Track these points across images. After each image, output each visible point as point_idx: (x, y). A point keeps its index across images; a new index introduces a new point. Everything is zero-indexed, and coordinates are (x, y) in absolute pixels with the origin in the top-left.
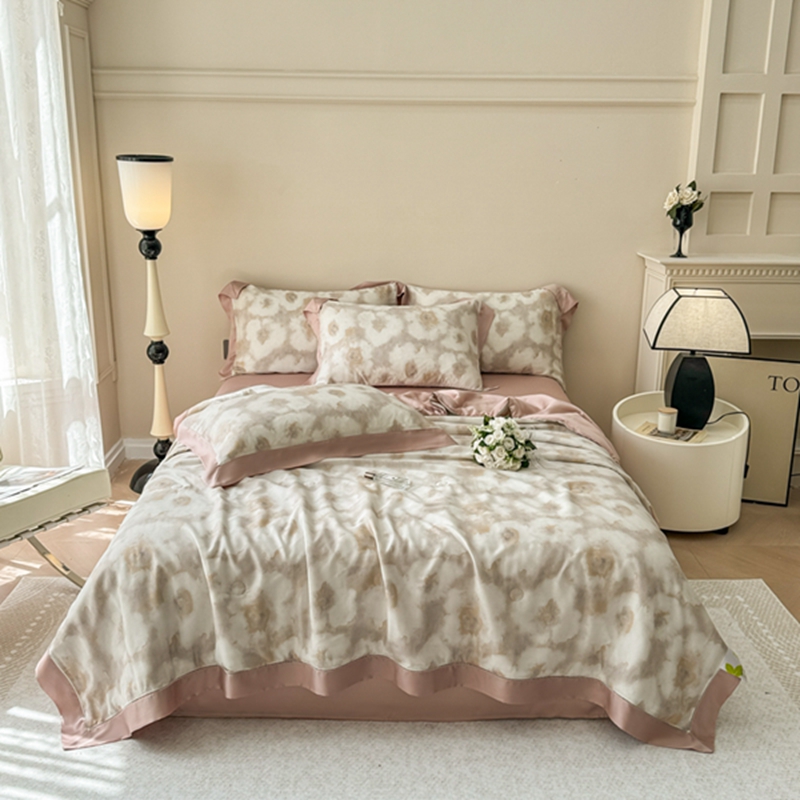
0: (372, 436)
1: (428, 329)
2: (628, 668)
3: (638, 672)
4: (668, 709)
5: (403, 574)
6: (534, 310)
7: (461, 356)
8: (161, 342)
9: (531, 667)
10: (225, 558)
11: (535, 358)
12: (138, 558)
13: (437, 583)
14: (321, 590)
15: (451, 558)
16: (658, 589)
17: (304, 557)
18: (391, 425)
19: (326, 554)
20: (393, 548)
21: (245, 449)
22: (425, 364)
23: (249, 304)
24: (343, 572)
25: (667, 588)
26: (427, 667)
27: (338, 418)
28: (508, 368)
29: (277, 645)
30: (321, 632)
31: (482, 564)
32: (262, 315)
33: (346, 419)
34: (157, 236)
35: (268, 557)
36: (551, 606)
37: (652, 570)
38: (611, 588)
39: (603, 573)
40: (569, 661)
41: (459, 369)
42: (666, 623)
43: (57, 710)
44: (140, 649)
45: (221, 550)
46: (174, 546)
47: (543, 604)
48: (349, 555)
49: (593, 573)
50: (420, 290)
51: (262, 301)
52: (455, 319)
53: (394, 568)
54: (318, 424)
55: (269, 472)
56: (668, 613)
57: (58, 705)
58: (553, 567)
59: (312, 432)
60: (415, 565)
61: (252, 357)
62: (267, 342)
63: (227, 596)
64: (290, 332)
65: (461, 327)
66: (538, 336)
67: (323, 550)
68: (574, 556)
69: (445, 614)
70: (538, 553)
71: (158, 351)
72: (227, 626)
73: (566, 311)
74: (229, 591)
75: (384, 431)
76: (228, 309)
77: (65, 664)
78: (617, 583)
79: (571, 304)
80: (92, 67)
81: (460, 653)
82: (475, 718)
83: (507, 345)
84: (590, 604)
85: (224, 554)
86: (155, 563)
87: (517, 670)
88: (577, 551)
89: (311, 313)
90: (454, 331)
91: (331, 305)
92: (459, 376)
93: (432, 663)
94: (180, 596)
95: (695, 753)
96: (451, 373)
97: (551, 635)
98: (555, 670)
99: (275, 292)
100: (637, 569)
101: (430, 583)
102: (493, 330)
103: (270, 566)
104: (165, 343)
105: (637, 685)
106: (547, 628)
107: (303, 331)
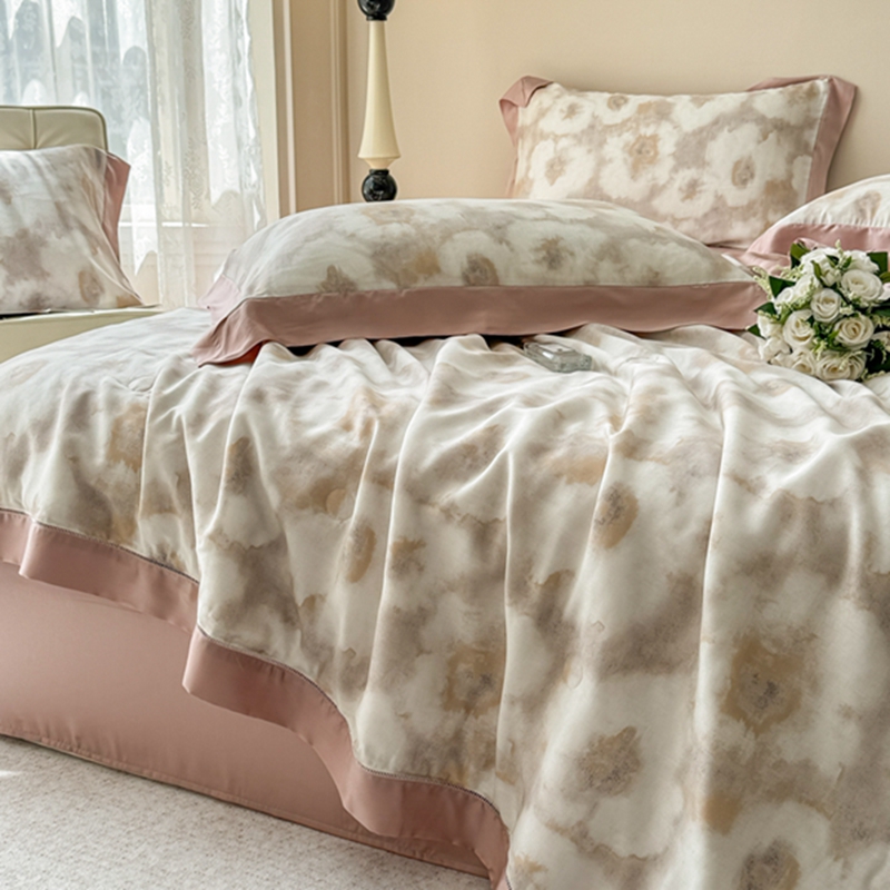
8: (385, 172)
32: (559, 132)
62: (559, 180)
64: (601, 163)
71: (379, 185)
107: (625, 160)
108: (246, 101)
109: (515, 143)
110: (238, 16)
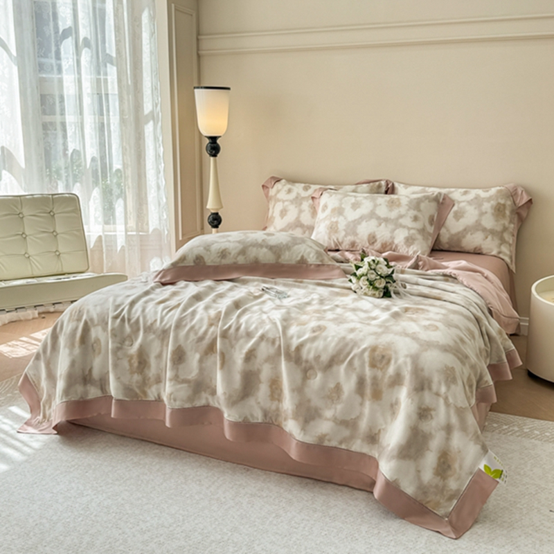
0: (283, 266)
1: (391, 211)
2: (390, 448)
3: (395, 453)
4: (425, 493)
5: (232, 347)
6: (489, 202)
7: (412, 231)
8: (217, 214)
9: (317, 435)
10: (123, 320)
11: (484, 240)
12: (77, 313)
13: (255, 357)
14: (176, 350)
15: (268, 340)
16: (426, 386)
17: (171, 326)
18: (299, 258)
19: (185, 325)
20: (230, 327)
21: (185, 262)
22: (383, 236)
23: (278, 191)
24: (193, 340)
25: (434, 387)
26: (240, 420)
27: (259, 249)
28: (461, 247)
29: (150, 387)
30: (171, 380)
31: (288, 347)
32: (284, 199)
33: (265, 250)
34: (218, 141)
35: (149, 323)
36: (338, 388)
37: (422, 370)
38: (386, 380)
39: (381, 366)
40: (352, 438)
41: (409, 241)
42: (432, 418)
43: (29, 411)
44: (63, 373)
45: (122, 315)
46: (98, 309)
47: (332, 385)
48: (200, 328)
49: (373, 365)
50: (402, 185)
51: (287, 189)
52: (416, 205)
53: (227, 341)
54: (243, 252)
55: (202, 280)
56: (434, 410)
57: (30, 407)
58: (342, 356)
59: (237, 257)
60: (242, 341)
61: (275, 228)
62: (285, 218)
63: (119, 345)
64: (301, 211)
65: (419, 211)
66: (489, 222)
67: (184, 323)
68: (360, 350)
69: (260, 382)
70: (333, 344)
71: (214, 219)
72: (115, 366)
73: (520, 205)
74: (122, 342)
75: (293, 262)
76: (267, 195)
77: (35, 380)
78: (390, 377)
79: (525, 199)
80: (198, 34)
81: (270, 415)
82: (282, 472)
83: (461, 229)
84: (368, 391)
85: (124, 317)
86: (84, 317)
87: (305, 434)
88: (363, 347)
89: (316, 198)
90: (412, 213)
91: (328, 193)
92: (409, 246)
93: (246, 417)
94: (95, 342)
95: (440, 535)
96: (403, 243)
97: (336, 412)
98: (341, 443)
99: (297, 185)
100: (409, 368)
101: (250, 356)
102: (451, 216)
103: (149, 329)
104: (220, 214)
105: (393, 463)
106: (333, 406)
107: (309, 211)
108: (162, 188)
109: (268, 202)
110: (159, 156)
